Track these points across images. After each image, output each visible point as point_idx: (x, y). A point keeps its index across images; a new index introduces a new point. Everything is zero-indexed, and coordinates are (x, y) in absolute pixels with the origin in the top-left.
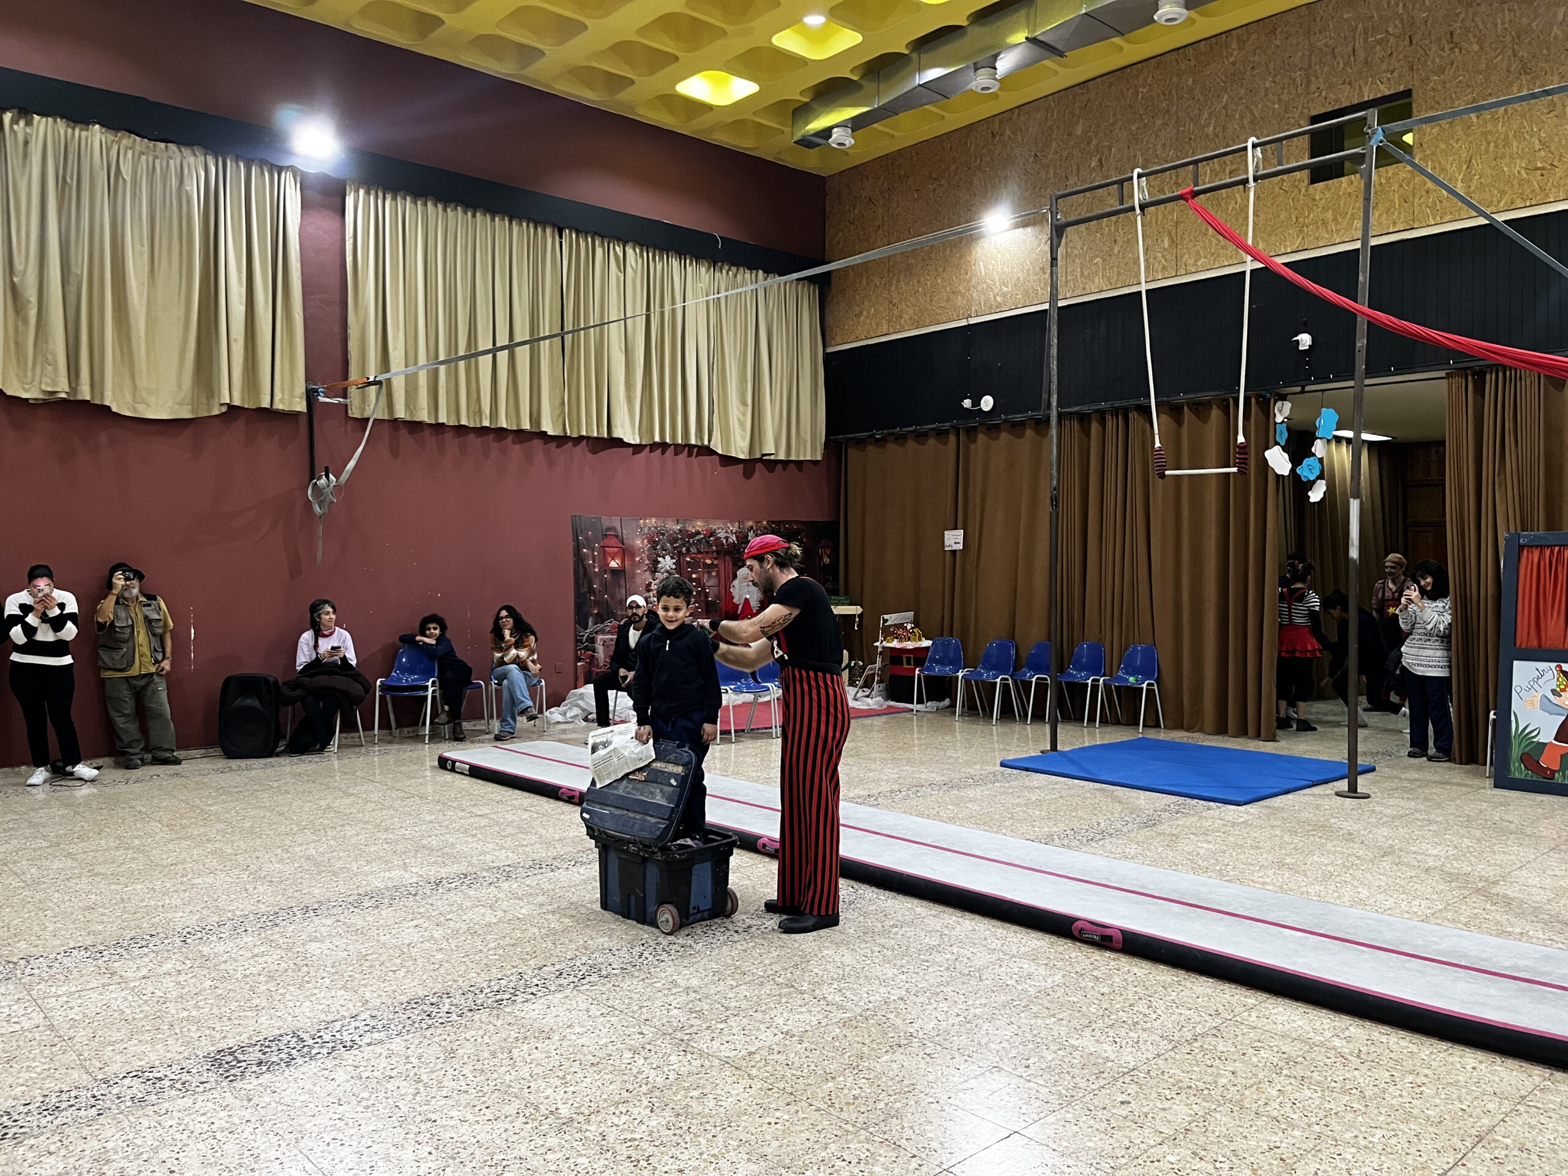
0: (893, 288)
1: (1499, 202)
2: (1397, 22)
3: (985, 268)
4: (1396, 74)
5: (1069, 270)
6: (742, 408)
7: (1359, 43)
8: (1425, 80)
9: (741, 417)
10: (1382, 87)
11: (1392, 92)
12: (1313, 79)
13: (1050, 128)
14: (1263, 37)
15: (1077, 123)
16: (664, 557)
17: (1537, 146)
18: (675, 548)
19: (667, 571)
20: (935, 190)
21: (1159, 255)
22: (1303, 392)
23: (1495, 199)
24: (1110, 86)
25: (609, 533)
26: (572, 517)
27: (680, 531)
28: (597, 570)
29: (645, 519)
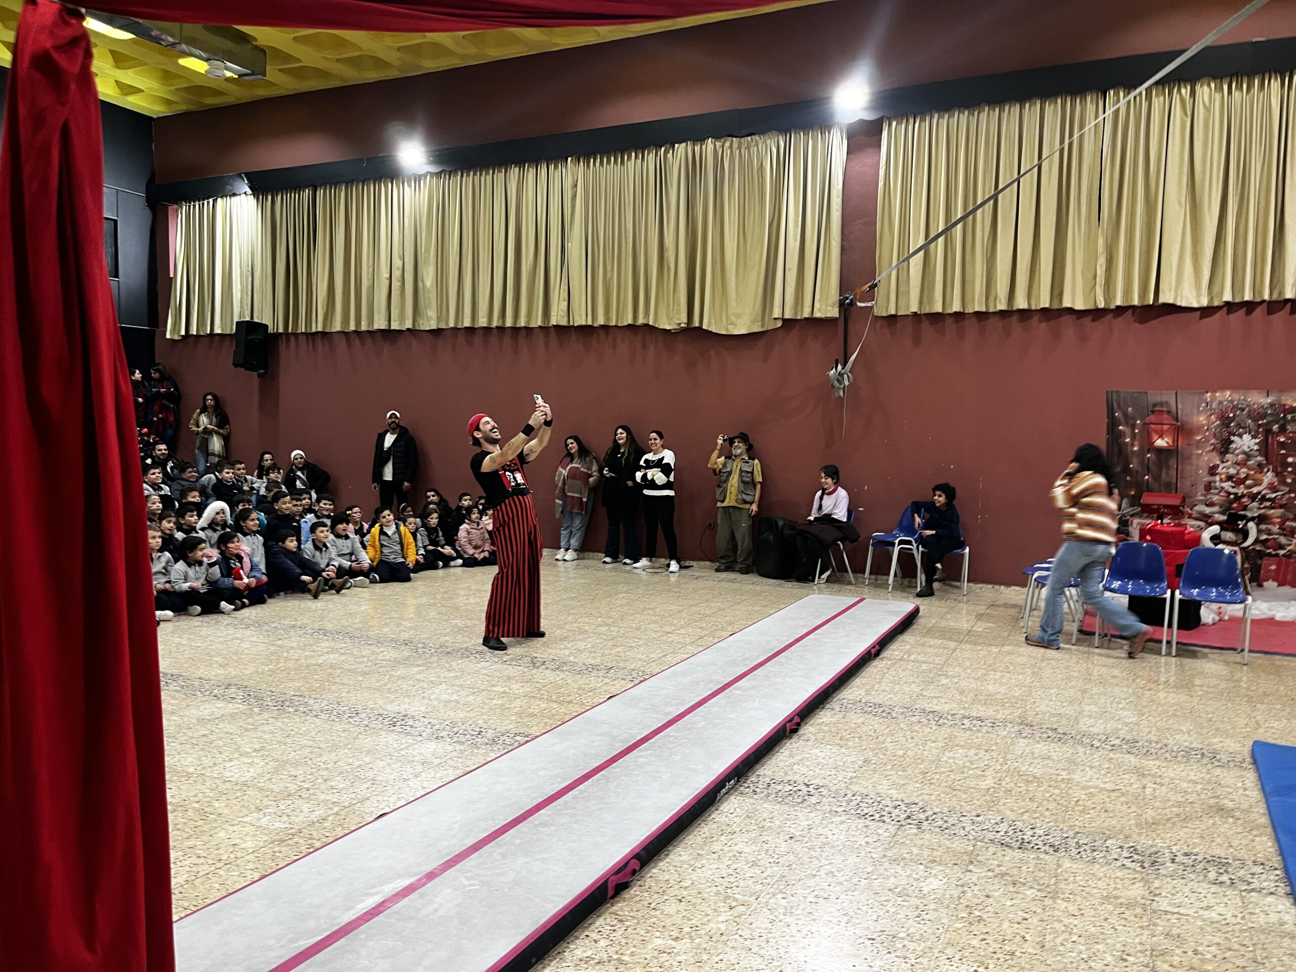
16: (1240, 436)
18: (1259, 426)
19: (1245, 453)
25: (1157, 408)
26: (1107, 392)
27: (1272, 405)
28: (1135, 449)
29: (1215, 391)
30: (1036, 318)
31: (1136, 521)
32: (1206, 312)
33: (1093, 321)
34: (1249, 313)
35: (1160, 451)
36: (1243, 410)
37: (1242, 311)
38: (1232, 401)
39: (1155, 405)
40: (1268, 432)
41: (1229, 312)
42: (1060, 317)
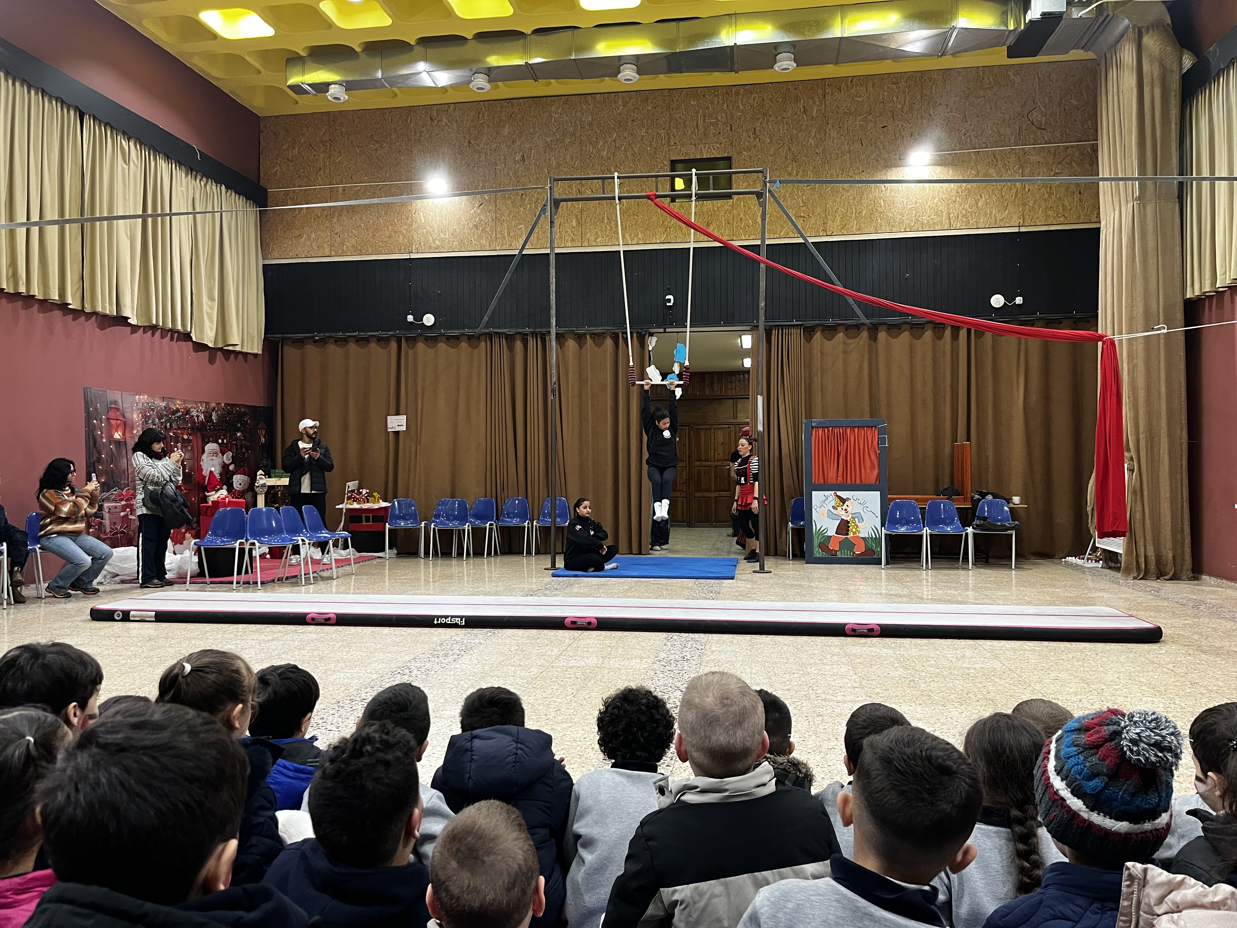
0: (335, 220)
1: (781, 232)
2: (723, 114)
3: (425, 218)
4: (723, 145)
5: (498, 230)
6: (210, 303)
7: (700, 122)
8: (739, 153)
9: (209, 311)
10: (714, 152)
11: (720, 156)
12: (672, 137)
13: (482, 124)
14: (639, 103)
15: (504, 127)
17: (801, 204)
20: (376, 150)
21: (569, 230)
22: (665, 332)
23: (778, 230)
24: (530, 107)
25: (113, 406)
26: (84, 388)
27: (165, 407)
28: (104, 440)
29: (140, 395)
30: (36, 307)
31: (106, 505)
32: (135, 328)
33: (74, 319)
34: (153, 335)
35: (118, 443)
36: (153, 410)
37: (150, 333)
38: (148, 404)
39: (111, 403)
40: (166, 427)
41: (144, 332)
42: (52, 310)
